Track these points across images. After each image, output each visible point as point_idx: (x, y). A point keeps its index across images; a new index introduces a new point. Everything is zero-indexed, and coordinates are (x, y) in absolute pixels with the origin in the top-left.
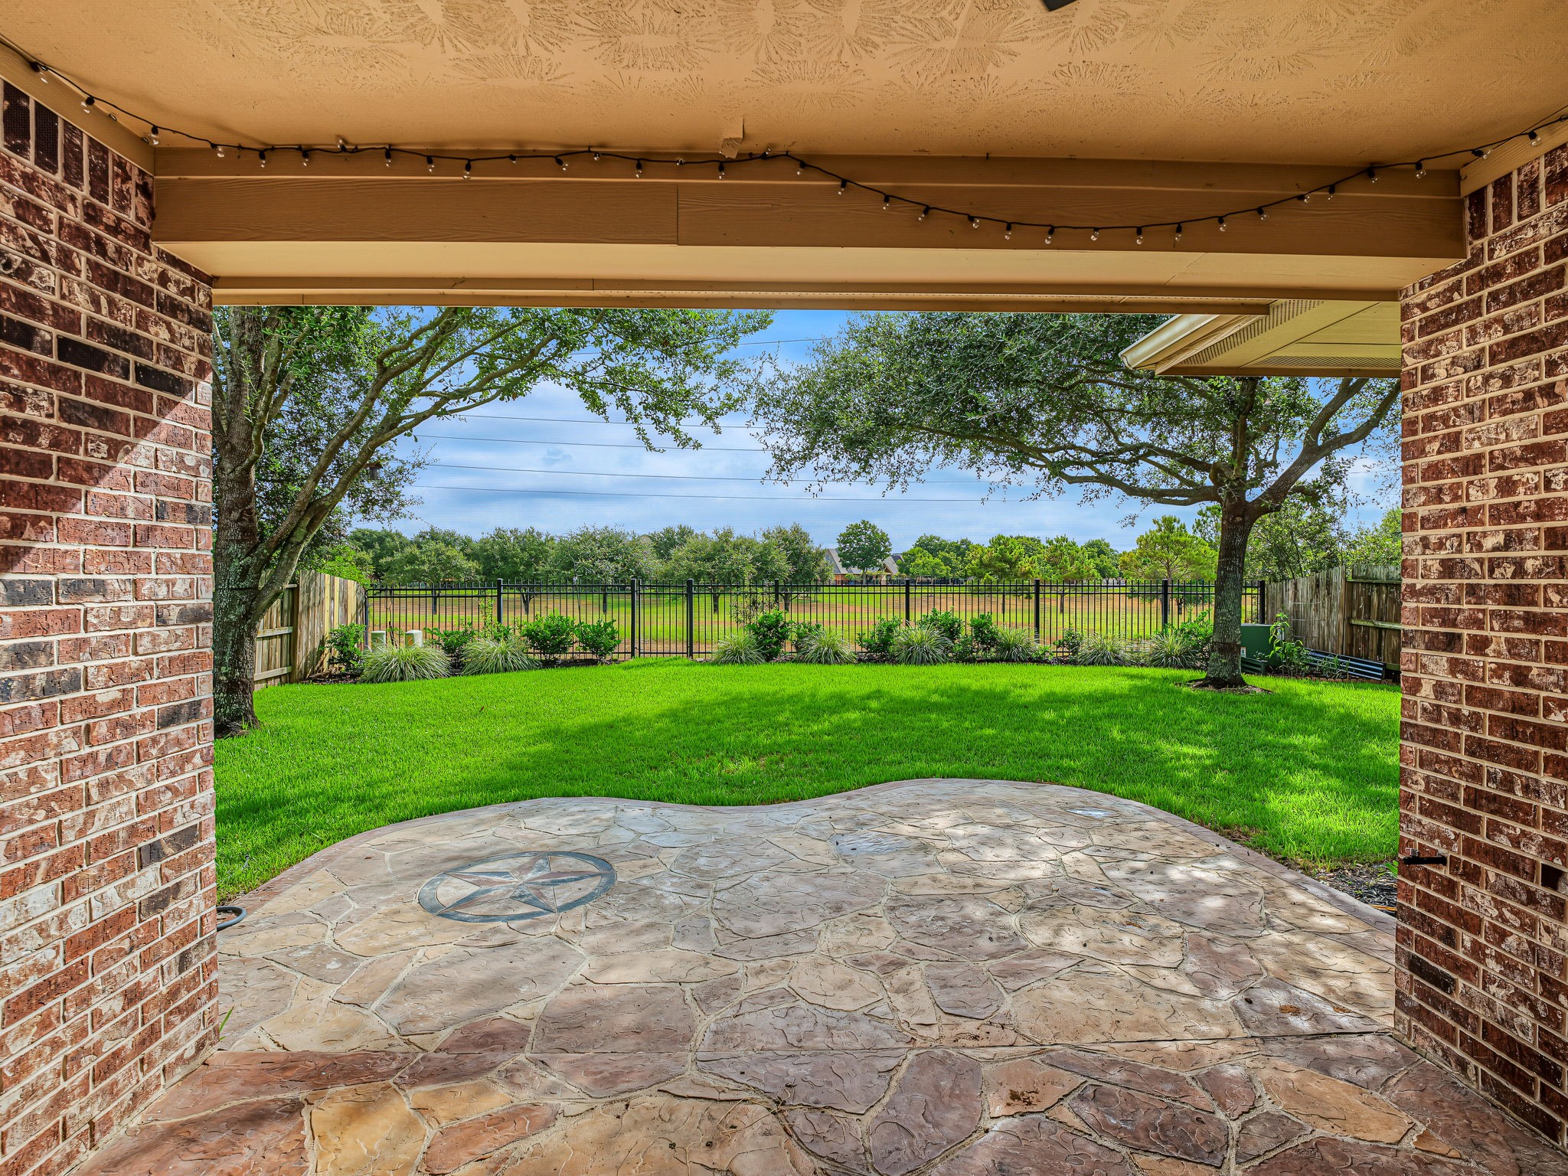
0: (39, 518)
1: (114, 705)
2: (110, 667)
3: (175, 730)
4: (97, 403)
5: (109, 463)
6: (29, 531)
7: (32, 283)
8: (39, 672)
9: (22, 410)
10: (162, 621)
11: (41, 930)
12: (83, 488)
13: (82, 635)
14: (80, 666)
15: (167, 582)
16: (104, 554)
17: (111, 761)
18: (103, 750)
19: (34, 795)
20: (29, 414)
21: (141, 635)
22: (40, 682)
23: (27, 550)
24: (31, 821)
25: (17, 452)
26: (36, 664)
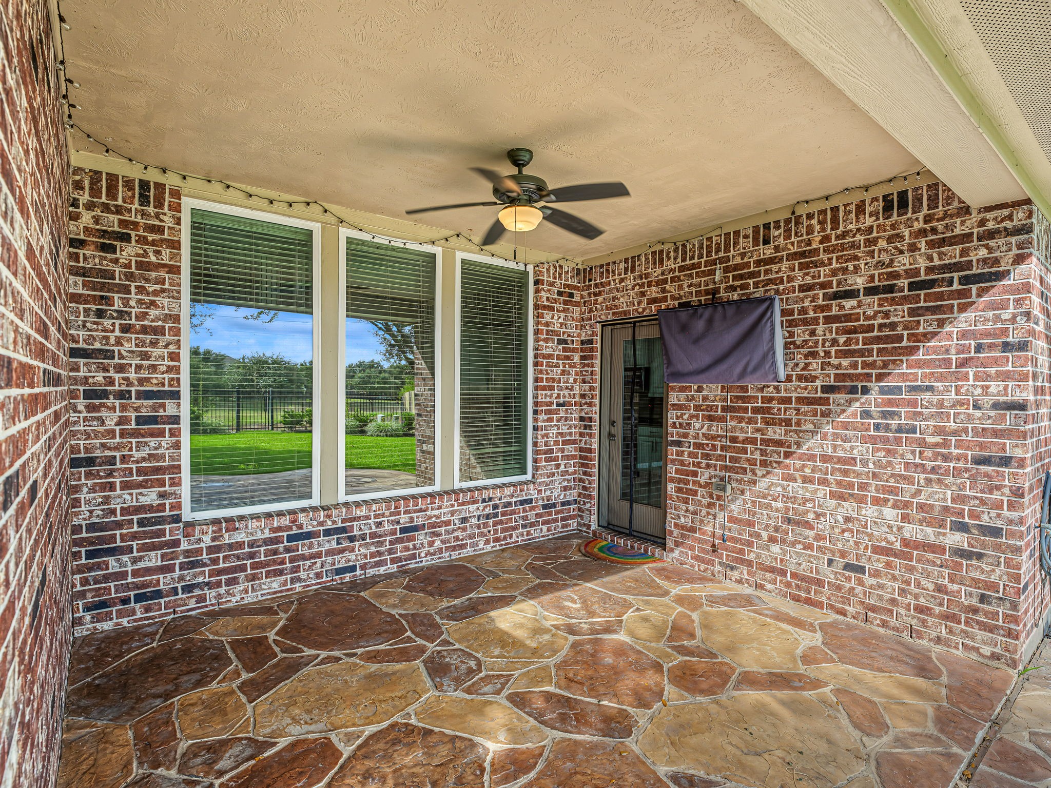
0: (896, 360)
1: (936, 445)
2: (935, 426)
3: (984, 468)
4: (931, 304)
5: (939, 330)
6: (891, 366)
7: (896, 266)
8: (894, 423)
9: (888, 319)
10: (976, 407)
11: (889, 526)
12: (921, 345)
13: (919, 409)
14: (918, 423)
15: (982, 387)
16: (933, 373)
17: (934, 470)
18: (929, 465)
19: (889, 471)
20: (892, 319)
21: (958, 413)
22: (894, 427)
23: (890, 374)
24: (887, 481)
25: (886, 336)
26: (893, 419)
